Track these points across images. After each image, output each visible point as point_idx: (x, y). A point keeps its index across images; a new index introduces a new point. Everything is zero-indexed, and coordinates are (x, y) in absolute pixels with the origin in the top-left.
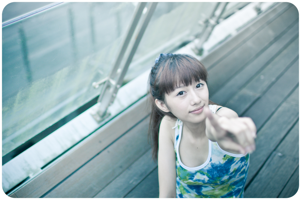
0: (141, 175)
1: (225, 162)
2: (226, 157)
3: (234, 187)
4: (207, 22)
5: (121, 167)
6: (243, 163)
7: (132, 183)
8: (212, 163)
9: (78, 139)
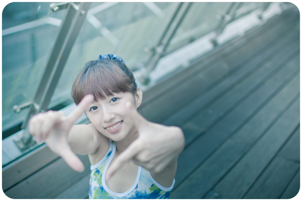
1: (151, 193)
2: (153, 187)
8: (137, 191)
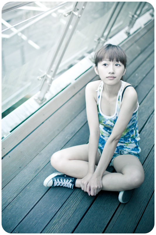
0: (72, 133)
3: (130, 129)
4: (99, 39)
5: (58, 130)
6: (134, 116)
7: (67, 138)
9: (29, 115)
